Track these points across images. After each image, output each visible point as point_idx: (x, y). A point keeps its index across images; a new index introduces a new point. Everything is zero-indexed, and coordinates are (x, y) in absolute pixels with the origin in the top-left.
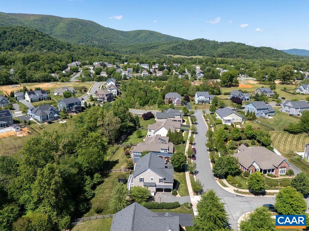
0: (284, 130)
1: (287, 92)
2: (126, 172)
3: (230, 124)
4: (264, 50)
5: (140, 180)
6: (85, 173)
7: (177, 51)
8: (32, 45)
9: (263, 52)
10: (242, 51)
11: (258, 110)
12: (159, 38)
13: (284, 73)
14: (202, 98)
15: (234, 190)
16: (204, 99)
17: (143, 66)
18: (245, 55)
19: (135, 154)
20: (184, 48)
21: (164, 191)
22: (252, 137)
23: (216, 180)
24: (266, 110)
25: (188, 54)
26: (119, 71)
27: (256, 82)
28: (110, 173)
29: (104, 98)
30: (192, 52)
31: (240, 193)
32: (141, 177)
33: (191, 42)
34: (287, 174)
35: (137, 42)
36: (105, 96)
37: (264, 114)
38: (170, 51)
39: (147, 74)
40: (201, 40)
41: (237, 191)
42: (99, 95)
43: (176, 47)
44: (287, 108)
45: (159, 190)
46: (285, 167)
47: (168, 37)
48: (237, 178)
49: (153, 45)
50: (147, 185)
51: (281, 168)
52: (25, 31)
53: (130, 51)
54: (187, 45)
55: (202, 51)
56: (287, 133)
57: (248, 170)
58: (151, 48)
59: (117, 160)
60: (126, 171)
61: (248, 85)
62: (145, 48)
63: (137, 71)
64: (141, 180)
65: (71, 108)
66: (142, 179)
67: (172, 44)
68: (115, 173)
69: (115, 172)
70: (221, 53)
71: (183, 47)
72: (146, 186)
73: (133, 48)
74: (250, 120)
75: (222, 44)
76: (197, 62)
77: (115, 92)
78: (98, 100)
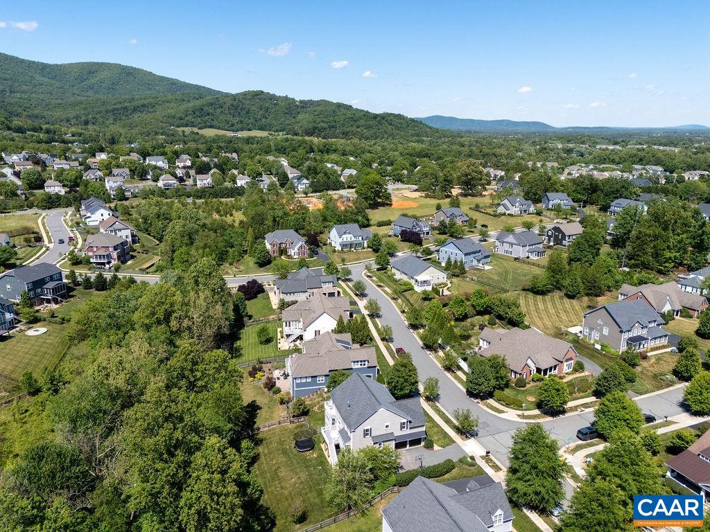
0: (523, 290)
1: (483, 212)
2: (294, 425)
3: (429, 288)
4: (391, 120)
5: (364, 433)
7: (206, 118)
9: (390, 124)
10: (352, 123)
11: (466, 255)
12: (149, 84)
13: (467, 175)
14: (348, 238)
15: (519, 416)
16: (353, 239)
17: (154, 163)
18: (359, 130)
19: (299, 381)
20: (222, 112)
21: (408, 446)
22: (485, 311)
23: (478, 403)
24: (478, 254)
25: (232, 125)
26: (93, 177)
27: (417, 194)
28: (257, 434)
29: (109, 256)
30: (241, 122)
31: (529, 419)
32: (366, 428)
33: (234, 97)
34: (575, 370)
35: (90, 93)
36: (111, 249)
37: (475, 263)
38: (189, 118)
39: (174, 182)
40: (258, 95)
41: (523, 417)
42: (95, 249)
43: (202, 110)
44: (506, 247)
45: (400, 445)
46: (571, 359)
47: (174, 85)
48: (507, 391)
49: (141, 102)
50: (378, 440)
51: (567, 360)
53: (77, 117)
54: (228, 105)
55: (263, 120)
56: (530, 295)
57: (520, 374)
58: (135, 110)
59: (250, 402)
60: (293, 422)
61: (407, 200)
62: (118, 110)
63: (143, 177)
64: (367, 433)
65: (39, 290)
66: (367, 430)
67: (189, 101)
68: (269, 431)
69: (267, 429)
70: (311, 126)
71: (218, 111)
72: (377, 443)
73: (86, 109)
74: (458, 276)
75: (305, 104)
76: (273, 148)
77: (127, 237)
78: (92, 260)
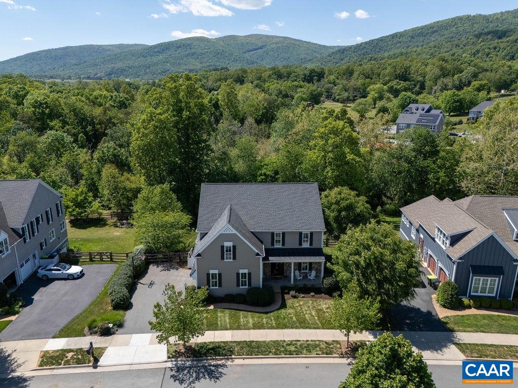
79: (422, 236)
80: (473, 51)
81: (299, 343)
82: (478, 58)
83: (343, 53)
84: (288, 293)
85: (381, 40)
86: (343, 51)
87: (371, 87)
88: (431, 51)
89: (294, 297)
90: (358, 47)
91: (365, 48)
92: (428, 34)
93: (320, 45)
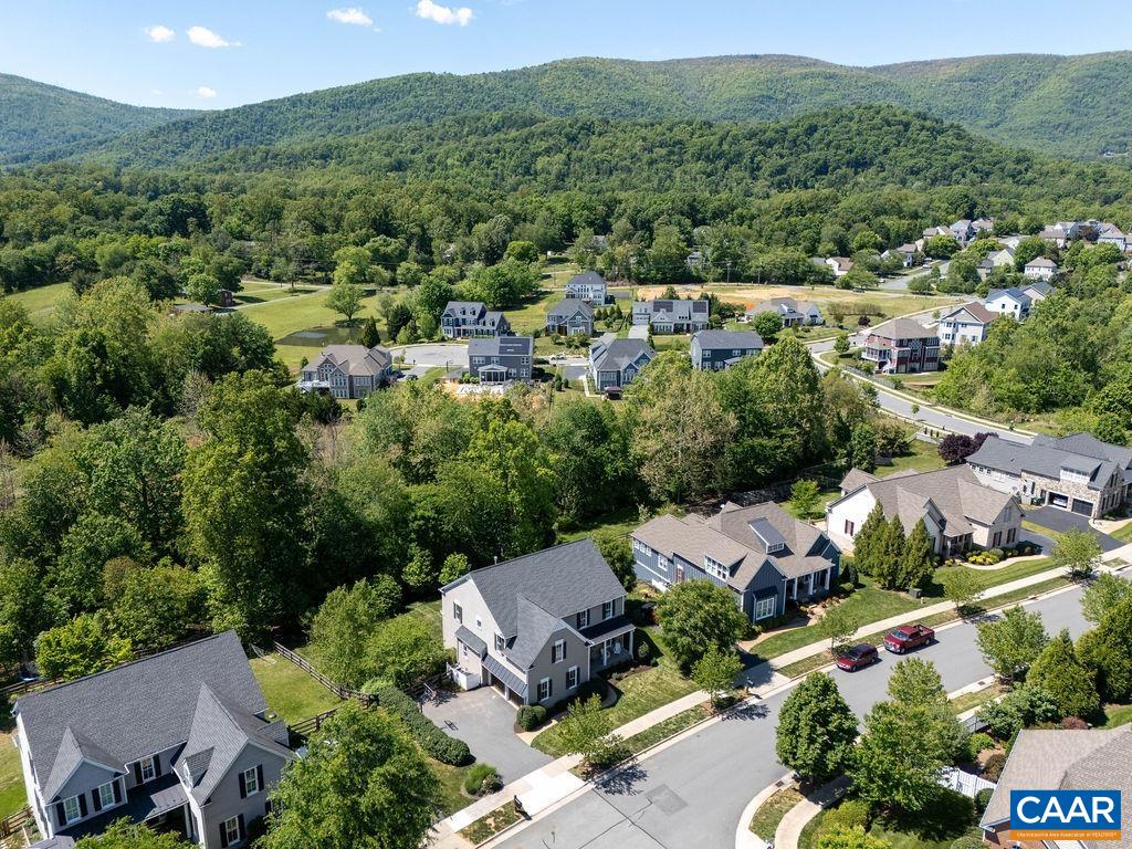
6: (413, 536)
8: (882, 167)
21: (506, 694)
29: (885, 353)
36: (893, 344)
42: (876, 340)
52: (877, 121)
65: (719, 364)
78: (864, 356)
79: (679, 567)
80: (463, 154)
81: (673, 720)
82: (475, 169)
83: (186, 130)
84: (611, 677)
85: (269, 106)
86: (186, 126)
87: (341, 252)
88: (384, 147)
89: (620, 679)
90: (220, 120)
91: (238, 122)
92: (364, 103)
93: (115, 104)
